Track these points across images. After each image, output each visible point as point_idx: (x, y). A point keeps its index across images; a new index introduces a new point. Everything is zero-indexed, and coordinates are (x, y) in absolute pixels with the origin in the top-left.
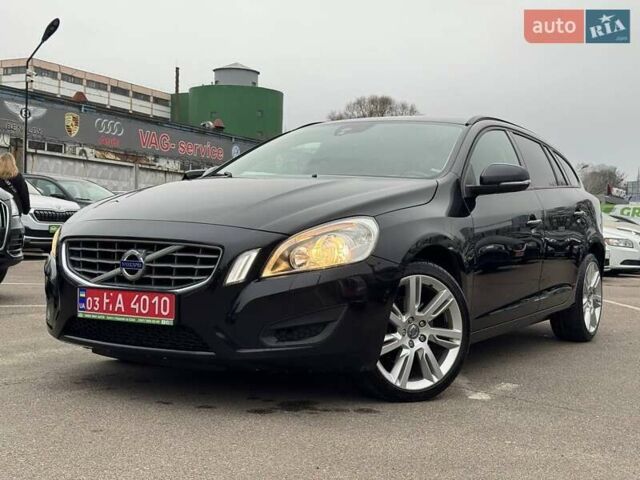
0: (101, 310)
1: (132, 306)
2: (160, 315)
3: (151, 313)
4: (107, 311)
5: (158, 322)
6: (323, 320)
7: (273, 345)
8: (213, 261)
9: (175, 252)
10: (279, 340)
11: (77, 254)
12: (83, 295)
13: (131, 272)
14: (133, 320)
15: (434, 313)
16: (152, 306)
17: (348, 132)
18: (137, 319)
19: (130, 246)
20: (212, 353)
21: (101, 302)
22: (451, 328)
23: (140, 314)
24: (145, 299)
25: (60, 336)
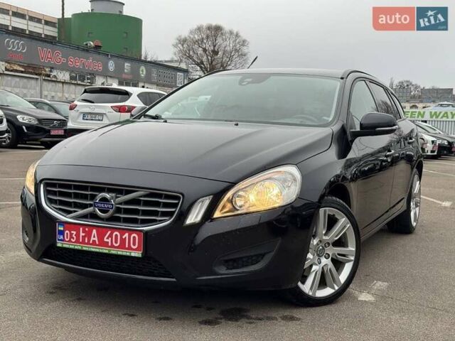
0: (77, 241)
1: (105, 240)
2: (130, 248)
3: (122, 246)
4: (83, 242)
5: (128, 254)
6: (263, 252)
7: (223, 272)
8: (175, 205)
9: (141, 197)
10: (228, 269)
11: (54, 193)
12: (61, 228)
13: (103, 211)
14: (107, 251)
15: (336, 236)
16: (123, 241)
17: (249, 83)
18: (110, 250)
19: (102, 190)
20: (174, 280)
21: (78, 235)
22: (347, 247)
23: (112, 246)
24: (116, 235)
25: (39, 259)
